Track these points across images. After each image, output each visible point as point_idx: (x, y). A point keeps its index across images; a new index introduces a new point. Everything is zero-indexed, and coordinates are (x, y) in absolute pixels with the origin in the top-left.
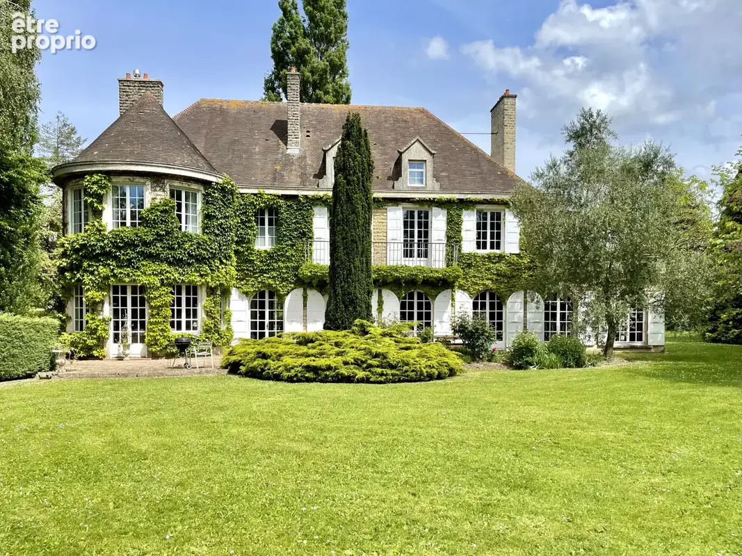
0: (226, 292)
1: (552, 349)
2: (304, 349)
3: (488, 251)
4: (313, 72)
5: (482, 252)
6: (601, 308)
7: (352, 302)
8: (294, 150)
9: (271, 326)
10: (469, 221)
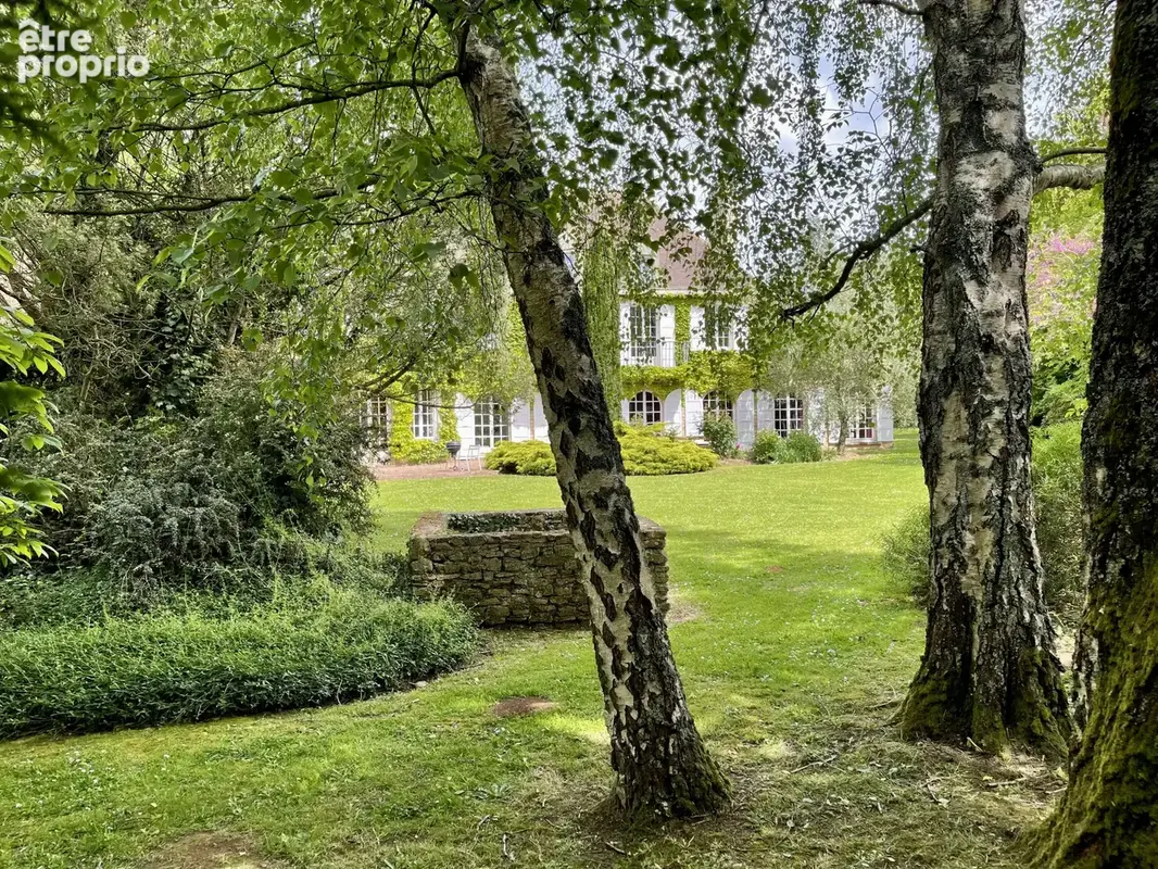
1: (790, 446)
3: (719, 348)
5: (710, 349)
6: (832, 404)
9: (497, 430)
10: (697, 317)
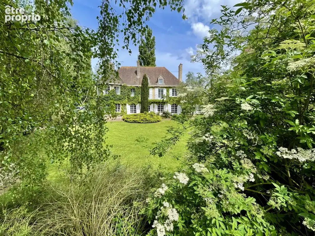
0: (125, 105)
2: (134, 117)
3: (175, 96)
4: (147, 55)
5: (173, 96)
7: (144, 108)
8: (138, 77)
10: (171, 91)
